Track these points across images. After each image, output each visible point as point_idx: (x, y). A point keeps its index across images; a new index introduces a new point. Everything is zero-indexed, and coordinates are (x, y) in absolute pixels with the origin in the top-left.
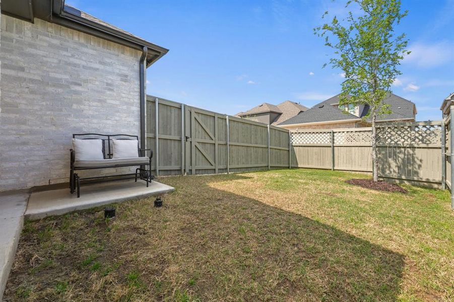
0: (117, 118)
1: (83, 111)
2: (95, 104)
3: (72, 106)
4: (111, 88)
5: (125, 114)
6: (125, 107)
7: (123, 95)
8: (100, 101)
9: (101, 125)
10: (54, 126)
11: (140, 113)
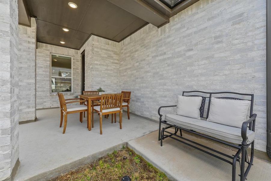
0: (227, 72)
1: (194, 71)
2: (203, 62)
3: (186, 68)
4: (219, 40)
5: (237, 65)
6: (238, 57)
7: (236, 42)
8: (207, 58)
9: (208, 82)
10: (177, 86)
11: (265, 59)
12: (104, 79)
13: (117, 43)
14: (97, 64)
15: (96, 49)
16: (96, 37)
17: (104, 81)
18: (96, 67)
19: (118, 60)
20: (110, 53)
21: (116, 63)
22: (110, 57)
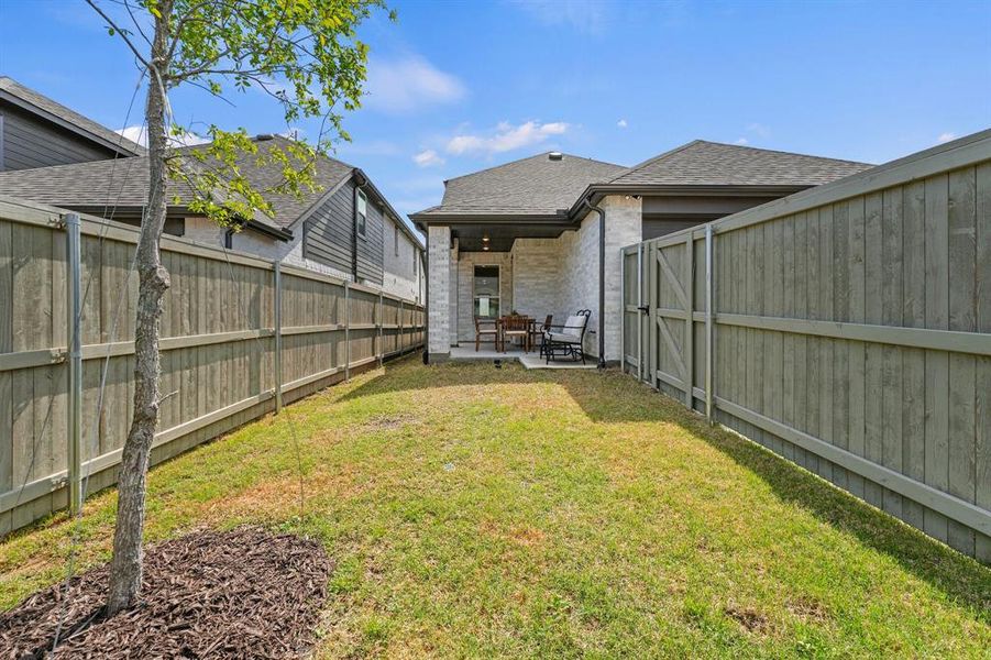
12: (532, 299)
13: (554, 240)
14: (522, 278)
15: (521, 257)
16: (520, 240)
17: (531, 302)
18: (523, 281)
19: (555, 266)
20: (542, 257)
21: (553, 272)
22: (542, 264)
